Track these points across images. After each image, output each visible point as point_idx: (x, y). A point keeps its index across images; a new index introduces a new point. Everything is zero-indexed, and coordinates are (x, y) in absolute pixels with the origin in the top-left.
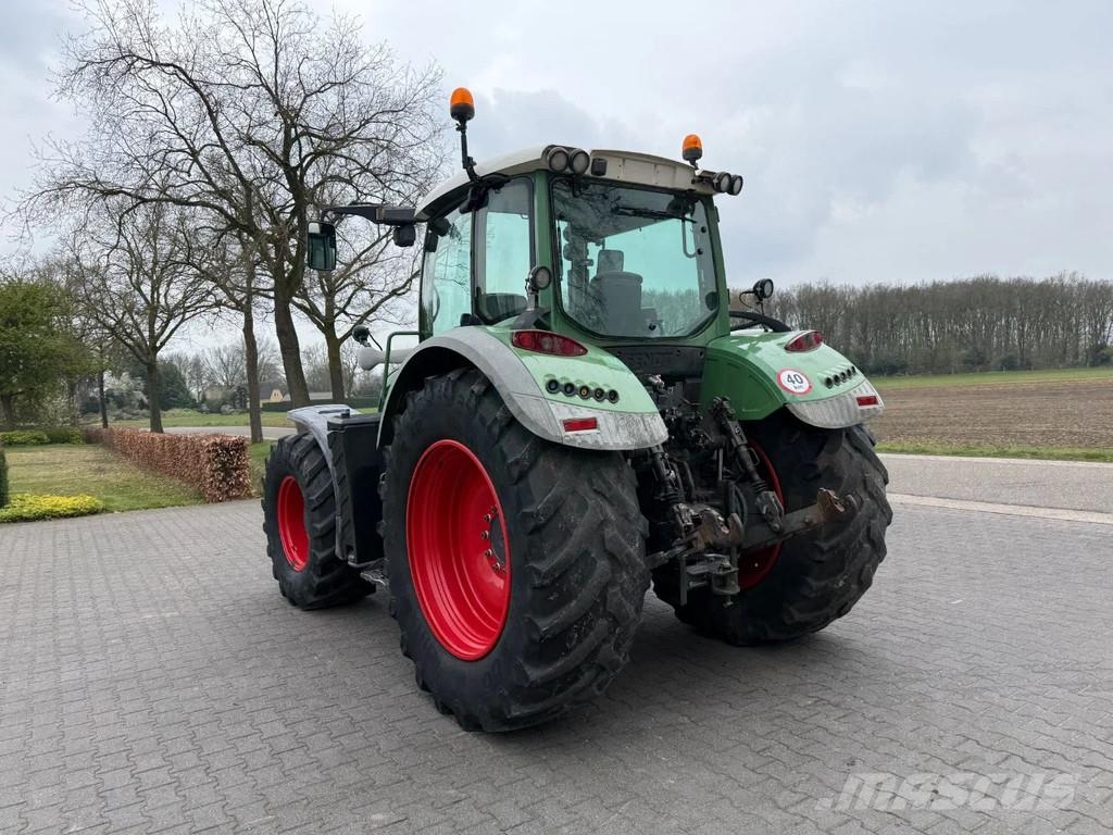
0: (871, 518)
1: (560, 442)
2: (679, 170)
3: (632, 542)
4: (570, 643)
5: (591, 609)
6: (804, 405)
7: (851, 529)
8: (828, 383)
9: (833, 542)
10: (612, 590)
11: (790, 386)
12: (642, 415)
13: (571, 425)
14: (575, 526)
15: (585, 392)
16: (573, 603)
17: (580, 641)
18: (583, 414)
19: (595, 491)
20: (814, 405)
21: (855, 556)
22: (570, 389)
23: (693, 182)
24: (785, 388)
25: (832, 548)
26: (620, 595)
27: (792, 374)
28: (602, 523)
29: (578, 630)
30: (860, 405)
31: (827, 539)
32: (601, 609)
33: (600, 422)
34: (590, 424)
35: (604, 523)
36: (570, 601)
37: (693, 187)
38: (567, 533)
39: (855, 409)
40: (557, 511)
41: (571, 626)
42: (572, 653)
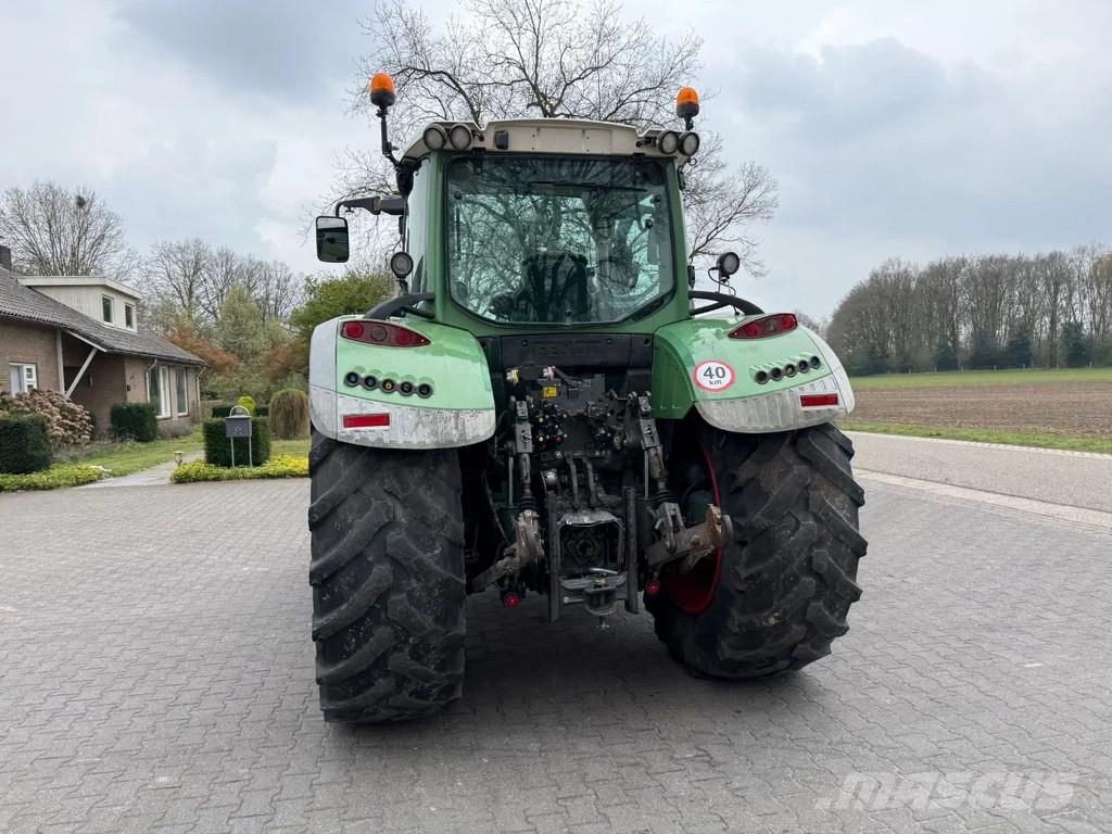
0: (812, 545)
1: (334, 438)
2: (615, 133)
3: (429, 548)
4: (349, 646)
5: (367, 614)
6: (713, 404)
7: (778, 556)
8: (761, 377)
9: (753, 570)
10: (394, 597)
11: (705, 381)
12: (457, 413)
13: (353, 421)
14: (350, 526)
15: (388, 386)
16: (344, 607)
17: (358, 646)
18: (375, 409)
19: (385, 491)
20: (729, 405)
21: (787, 590)
22: (370, 383)
23: (638, 145)
24: (699, 384)
25: (750, 577)
26: (407, 603)
27: (713, 366)
28: (386, 526)
29: (355, 635)
30: (803, 405)
31: (748, 565)
32: (383, 616)
33: (392, 418)
34: (382, 420)
35: (391, 524)
36: (342, 603)
37: (639, 150)
38: (341, 534)
39: (795, 409)
40: (334, 510)
41: (347, 628)
42: (352, 657)
